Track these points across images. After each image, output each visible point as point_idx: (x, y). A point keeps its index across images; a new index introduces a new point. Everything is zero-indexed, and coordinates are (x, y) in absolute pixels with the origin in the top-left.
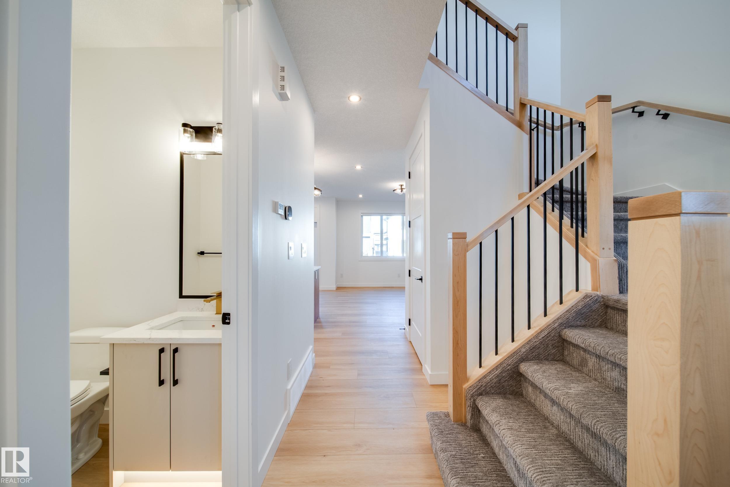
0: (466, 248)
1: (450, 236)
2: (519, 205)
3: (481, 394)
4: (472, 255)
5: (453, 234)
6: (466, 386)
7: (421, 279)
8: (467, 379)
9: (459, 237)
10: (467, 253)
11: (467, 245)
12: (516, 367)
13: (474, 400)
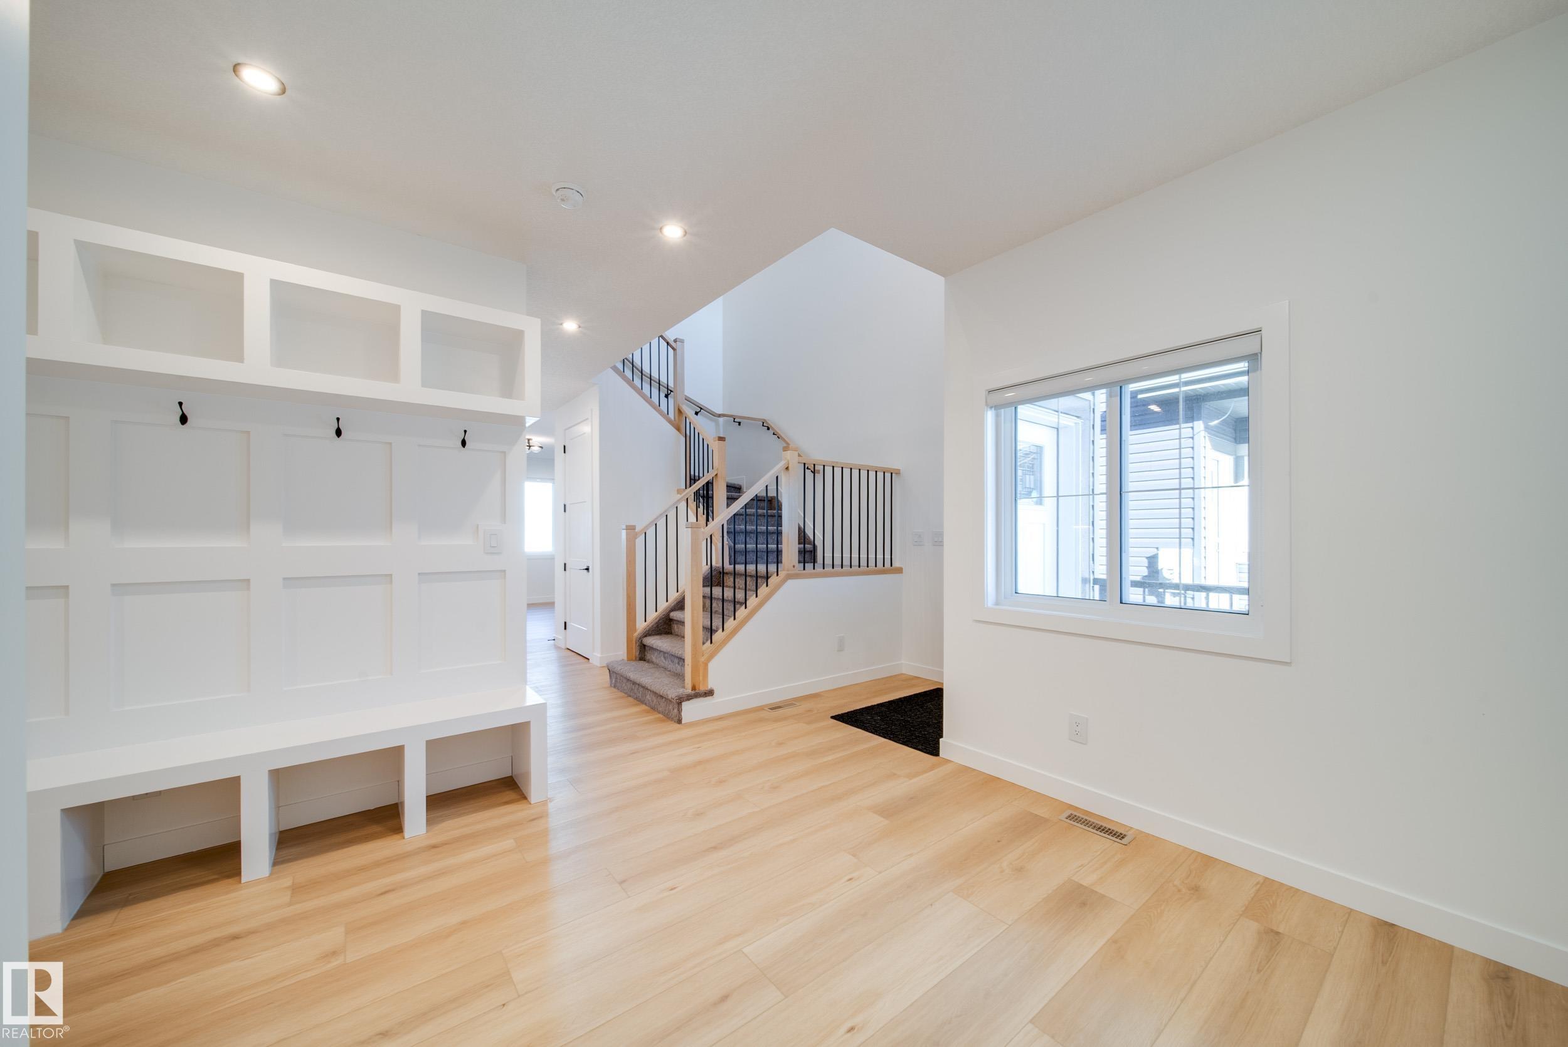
0: (636, 536)
1: (624, 527)
2: (680, 499)
3: (646, 636)
4: (640, 541)
5: (627, 526)
6: (636, 634)
7: (587, 569)
8: (635, 630)
9: (630, 528)
10: (637, 540)
11: (636, 535)
12: (668, 614)
13: (642, 641)
